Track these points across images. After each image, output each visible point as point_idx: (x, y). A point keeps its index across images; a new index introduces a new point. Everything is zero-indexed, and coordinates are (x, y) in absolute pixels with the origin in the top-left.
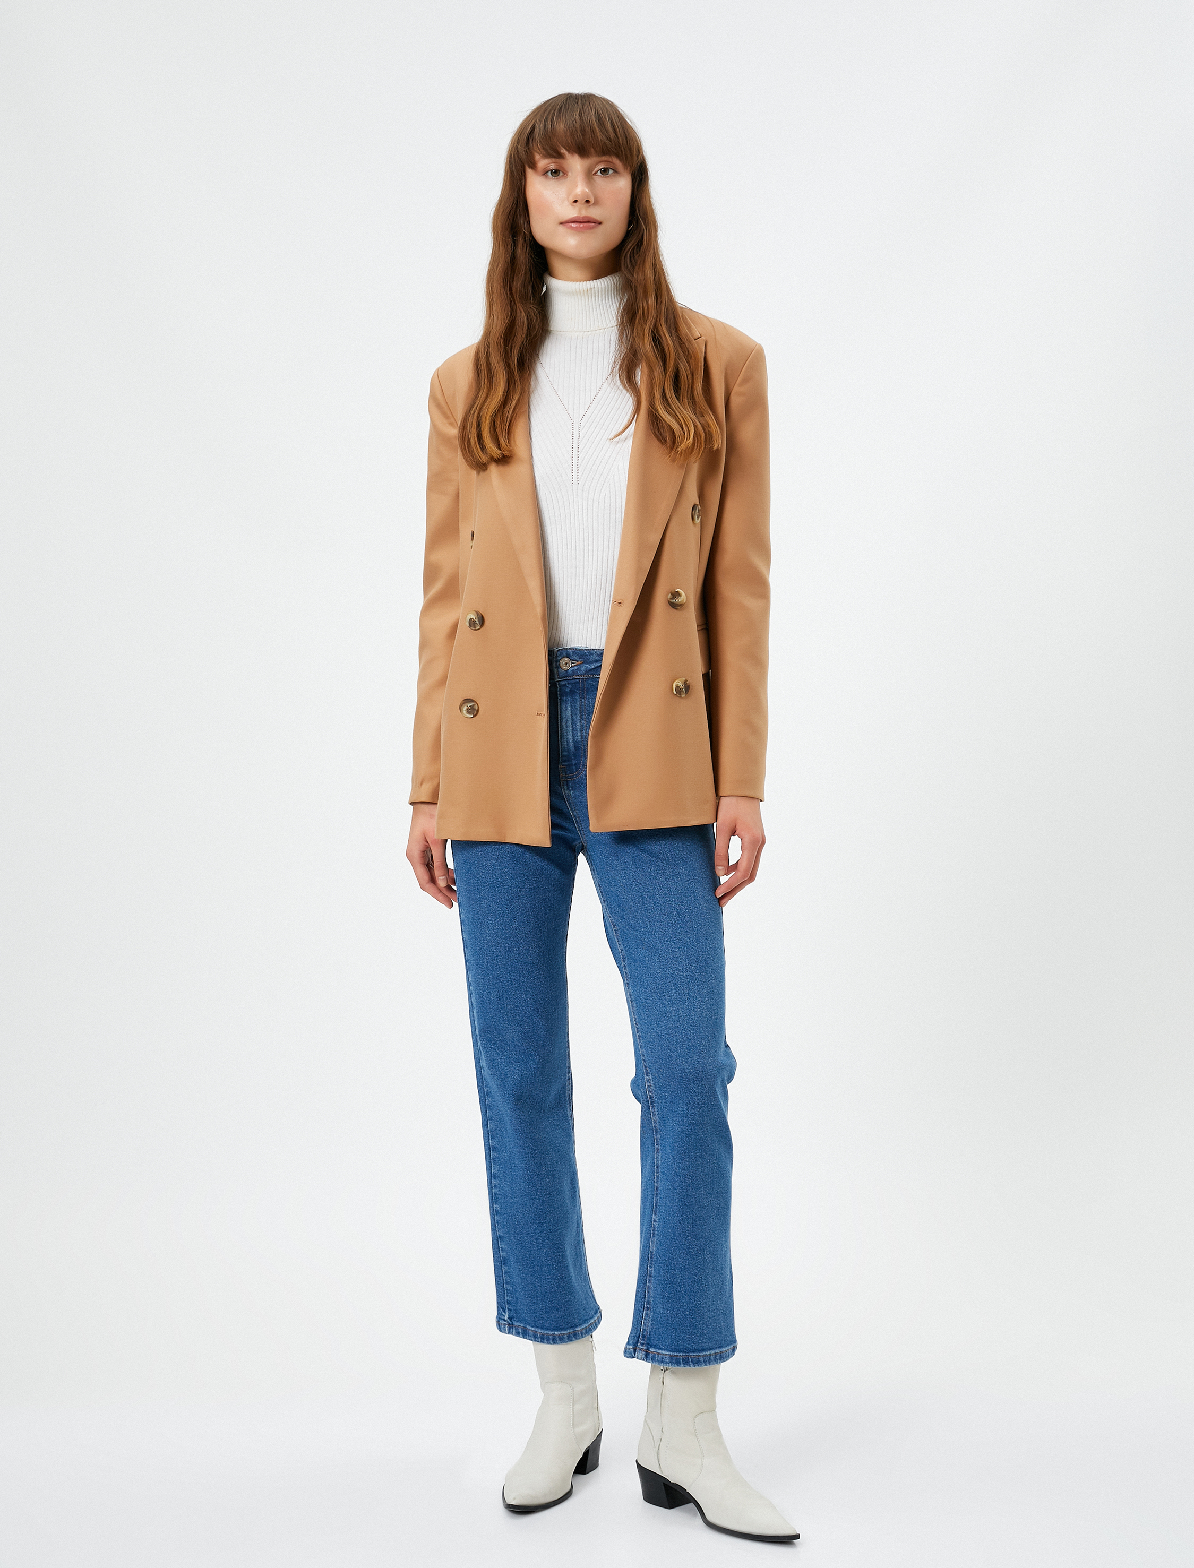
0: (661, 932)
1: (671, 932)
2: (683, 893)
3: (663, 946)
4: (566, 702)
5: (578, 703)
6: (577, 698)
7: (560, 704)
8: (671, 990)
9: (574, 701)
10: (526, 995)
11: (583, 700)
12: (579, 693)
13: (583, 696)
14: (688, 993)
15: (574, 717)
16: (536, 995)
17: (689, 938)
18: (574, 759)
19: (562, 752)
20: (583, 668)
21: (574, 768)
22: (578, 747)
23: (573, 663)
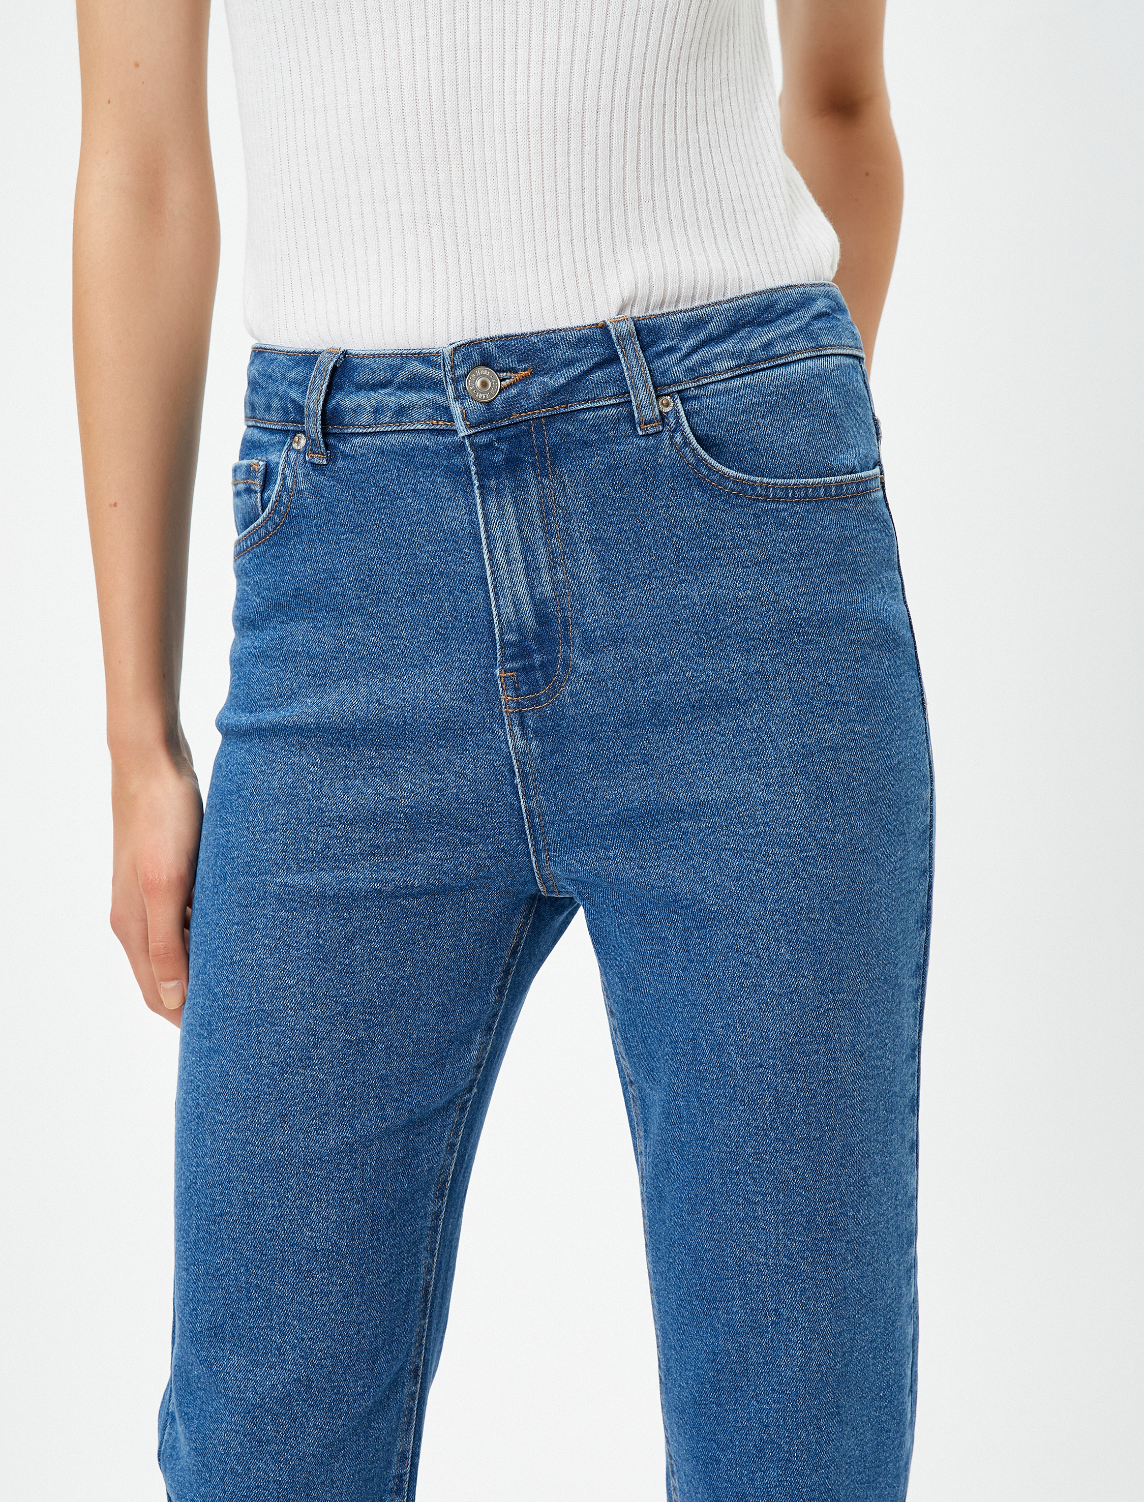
0: (726, 1145)
1: (750, 1150)
2: (798, 1043)
3: (725, 1183)
4: (499, 493)
5: (533, 490)
6: (530, 476)
7: (483, 502)
8: (733, 1298)
9: (520, 487)
10: (283, 1334)
11: (546, 482)
12: (533, 464)
13: (545, 468)
14: (776, 1310)
15: (527, 531)
16: (311, 1339)
17: (795, 1169)
18: (539, 651)
19: (502, 634)
20: (535, 389)
21: (539, 674)
22: (546, 616)
23: (502, 380)
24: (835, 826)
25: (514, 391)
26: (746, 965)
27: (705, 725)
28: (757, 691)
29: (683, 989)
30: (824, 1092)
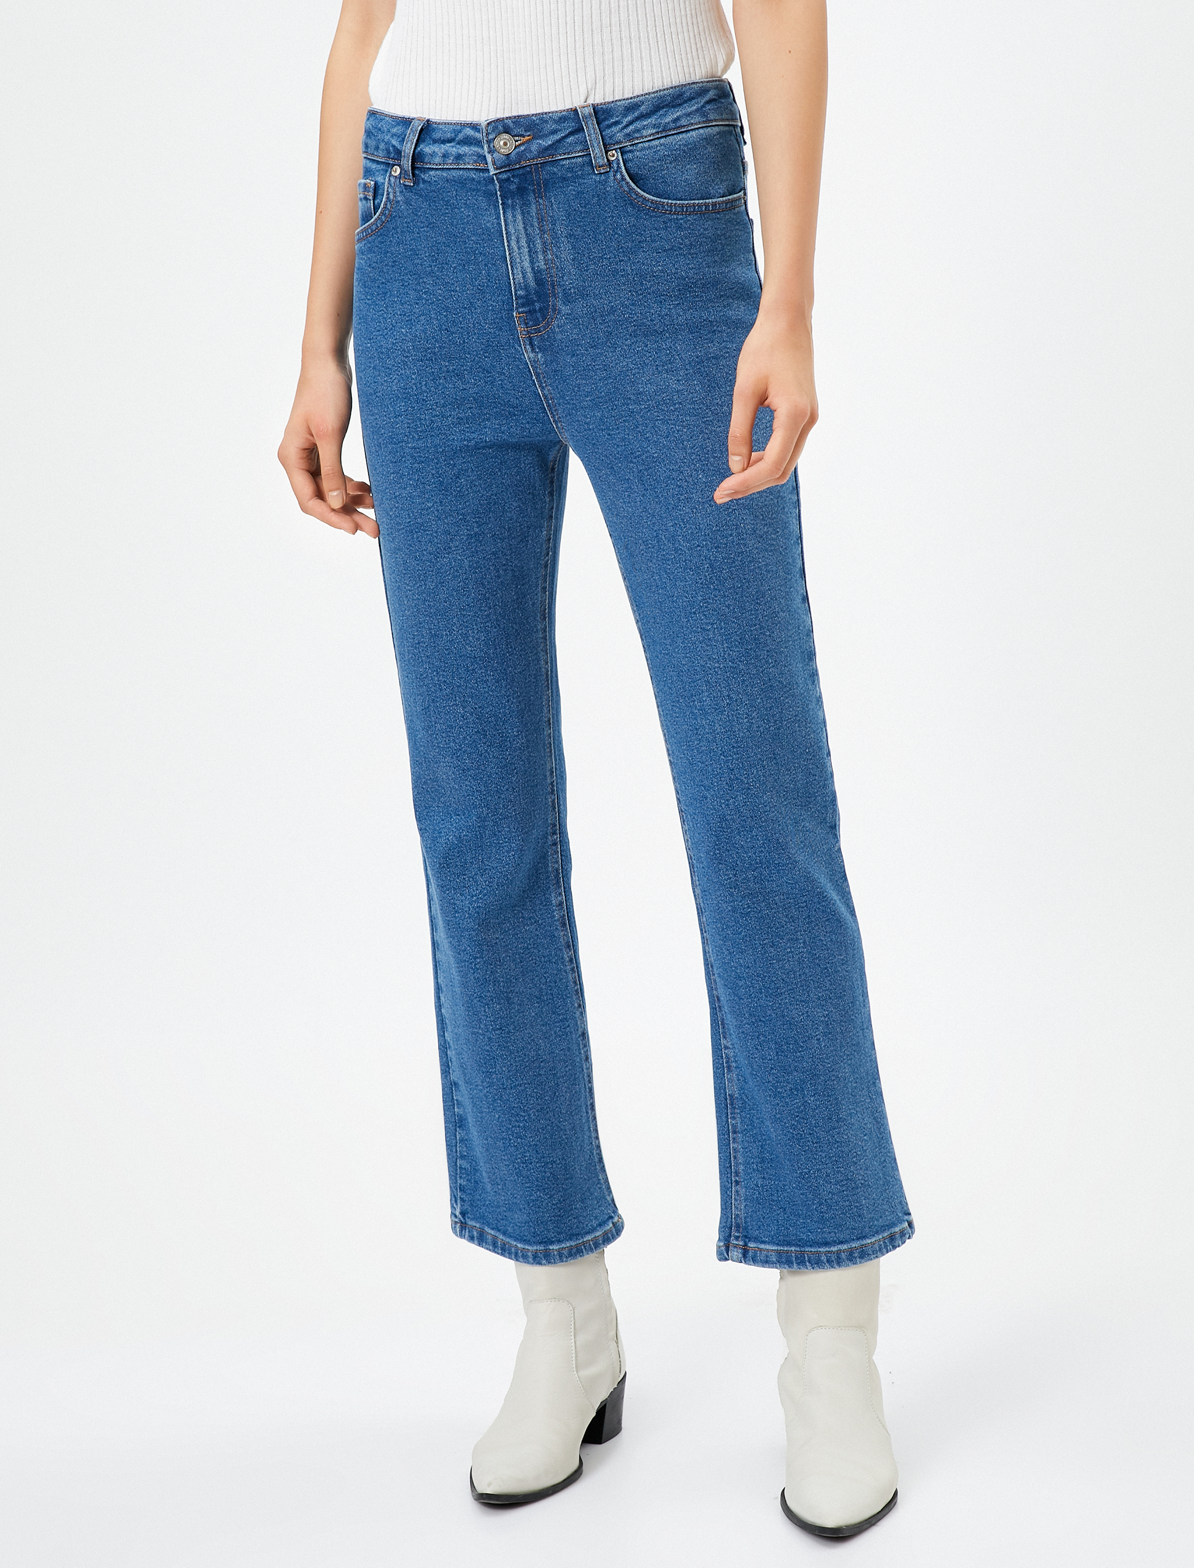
0: (686, 597)
1: (700, 598)
2: (719, 530)
3: (689, 620)
4: (513, 207)
5: (534, 207)
6: (531, 198)
7: (504, 213)
8: (702, 692)
9: (526, 204)
10: (464, 708)
11: (541, 201)
12: (534, 191)
13: (540, 193)
14: (728, 696)
15: (530, 230)
16: (480, 707)
17: (728, 606)
18: (538, 301)
19: (516, 291)
20: (534, 147)
21: (539, 315)
22: (541, 280)
23: (516, 141)
24: (722, 402)
25: (522, 148)
26: (679, 487)
27: (638, 347)
28: (667, 326)
29: (645, 508)
30: (739, 559)
